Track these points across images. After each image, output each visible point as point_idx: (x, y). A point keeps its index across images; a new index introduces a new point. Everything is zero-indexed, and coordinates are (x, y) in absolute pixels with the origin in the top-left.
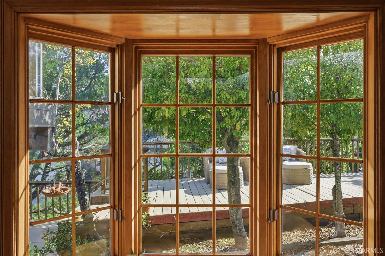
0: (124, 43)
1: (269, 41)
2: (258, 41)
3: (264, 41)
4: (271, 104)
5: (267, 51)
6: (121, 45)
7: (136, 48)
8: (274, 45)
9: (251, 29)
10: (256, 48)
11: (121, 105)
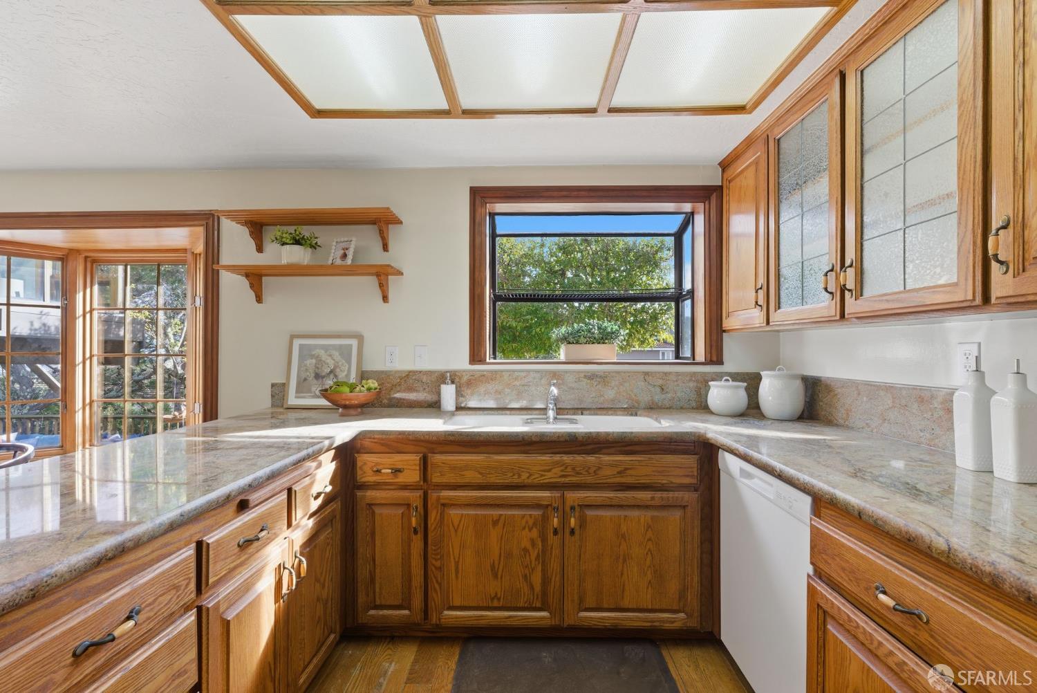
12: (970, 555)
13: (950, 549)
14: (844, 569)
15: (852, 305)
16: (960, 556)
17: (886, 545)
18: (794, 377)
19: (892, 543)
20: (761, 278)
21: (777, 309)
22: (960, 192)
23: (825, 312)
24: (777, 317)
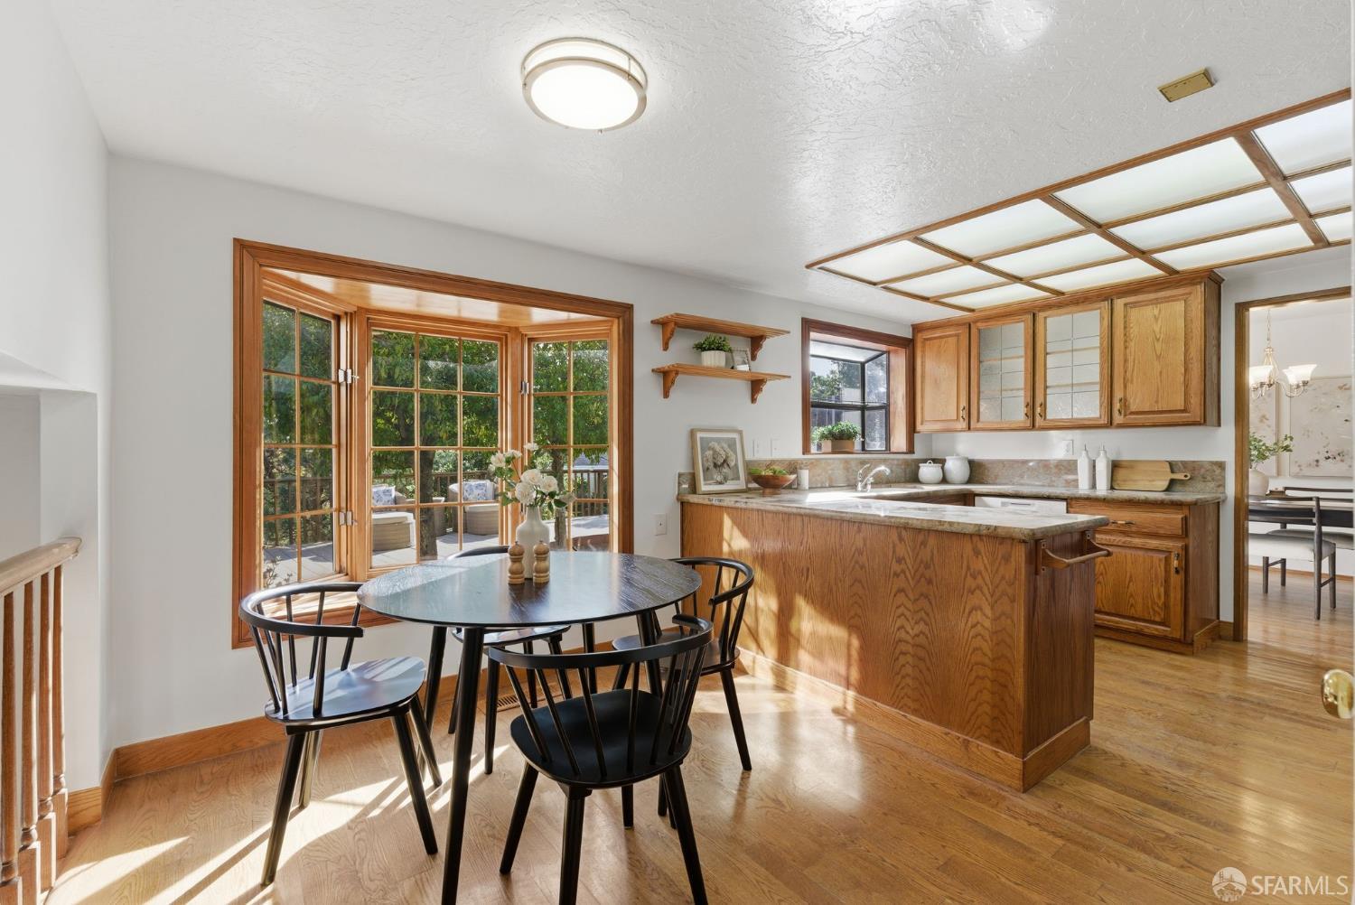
0: (355, 312)
1: (521, 330)
2: (510, 329)
3: (515, 330)
4: (522, 396)
5: (519, 341)
6: (351, 314)
7: (368, 319)
8: (526, 335)
9: (500, 316)
10: (506, 336)
11: (351, 385)
15: (1039, 421)
18: (963, 460)
20: (963, 403)
21: (978, 421)
22: (1101, 384)
23: (1022, 425)
24: (979, 425)
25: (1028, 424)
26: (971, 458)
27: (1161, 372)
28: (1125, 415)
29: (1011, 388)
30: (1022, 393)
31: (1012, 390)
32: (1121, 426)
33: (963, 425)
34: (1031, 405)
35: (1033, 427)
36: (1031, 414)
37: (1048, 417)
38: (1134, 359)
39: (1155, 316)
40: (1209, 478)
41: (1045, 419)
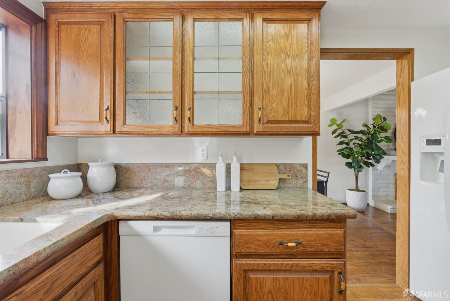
12: (320, 213)
13: (314, 214)
14: (259, 245)
16: (318, 215)
17: (277, 225)
18: (109, 165)
19: (279, 223)
20: (108, 102)
21: (124, 123)
22: (243, 92)
23: (171, 130)
24: (125, 129)
25: (177, 129)
26: (117, 162)
27: (291, 86)
28: (263, 124)
29: (159, 90)
30: (171, 96)
31: (160, 93)
32: (258, 134)
33: (107, 127)
34: (180, 108)
35: (181, 133)
36: (179, 119)
37: (195, 123)
38: (271, 72)
39: (286, 34)
40: (299, 176)
41: (193, 125)
